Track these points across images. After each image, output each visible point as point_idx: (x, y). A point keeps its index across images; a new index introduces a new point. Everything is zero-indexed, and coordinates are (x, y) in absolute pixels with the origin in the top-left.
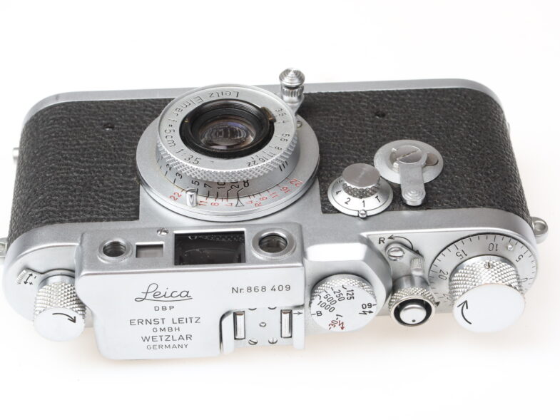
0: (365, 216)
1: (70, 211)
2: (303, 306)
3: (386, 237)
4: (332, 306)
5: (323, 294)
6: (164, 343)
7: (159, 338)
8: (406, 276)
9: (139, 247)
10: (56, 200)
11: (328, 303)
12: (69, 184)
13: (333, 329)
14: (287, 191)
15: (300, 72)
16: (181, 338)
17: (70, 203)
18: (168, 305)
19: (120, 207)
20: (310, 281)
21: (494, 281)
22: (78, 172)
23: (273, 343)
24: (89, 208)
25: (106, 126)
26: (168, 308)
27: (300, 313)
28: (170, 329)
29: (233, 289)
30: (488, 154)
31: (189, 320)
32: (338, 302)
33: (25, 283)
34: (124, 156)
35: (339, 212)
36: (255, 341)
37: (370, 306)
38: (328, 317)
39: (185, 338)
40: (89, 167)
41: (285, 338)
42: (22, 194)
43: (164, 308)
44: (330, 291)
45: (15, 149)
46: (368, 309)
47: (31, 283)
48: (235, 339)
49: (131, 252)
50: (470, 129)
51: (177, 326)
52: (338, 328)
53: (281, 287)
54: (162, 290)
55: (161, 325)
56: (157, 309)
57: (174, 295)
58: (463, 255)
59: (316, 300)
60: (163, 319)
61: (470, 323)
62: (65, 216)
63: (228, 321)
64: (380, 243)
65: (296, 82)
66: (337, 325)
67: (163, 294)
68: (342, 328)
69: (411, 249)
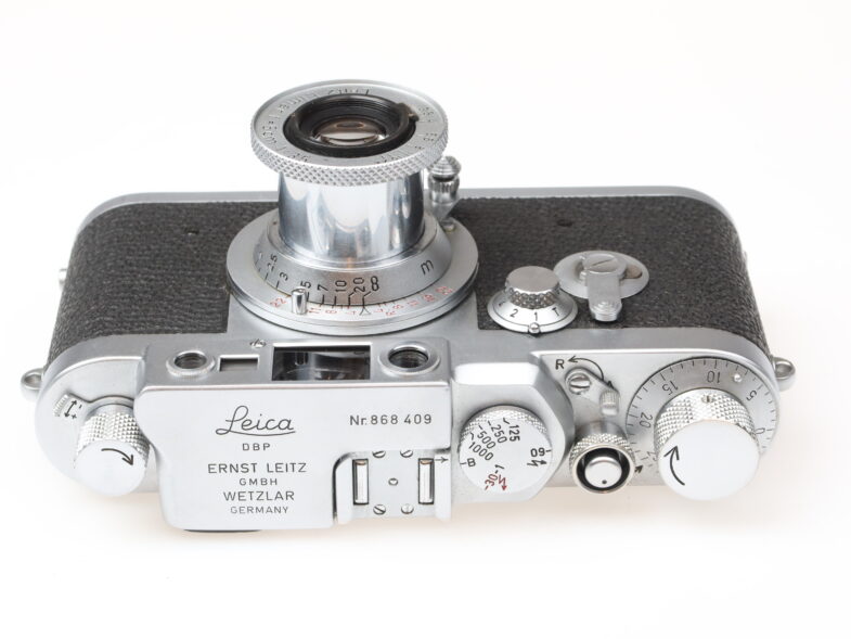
0: (537, 331)
1: (132, 323)
2: (449, 449)
3: (566, 359)
4: (489, 451)
5: (477, 431)
6: (255, 503)
7: (247, 496)
8: (596, 422)
9: (225, 362)
10: (114, 310)
11: (484, 446)
12: (134, 292)
13: (491, 488)
14: (431, 300)
15: (455, 160)
16: (279, 496)
17: (133, 313)
18: (261, 441)
19: (201, 319)
20: (459, 416)
21: (715, 418)
22: (146, 279)
23: (407, 513)
24: (159, 319)
25: (187, 231)
26: (261, 447)
27: (444, 460)
28: (264, 482)
29: (352, 418)
30: (712, 270)
31: (290, 467)
32: (497, 444)
33: (67, 415)
34: (212, 264)
35: (502, 328)
36: (383, 509)
37: (542, 452)
38: (484, 468)
39: (284, 496)
40: (162, 275)
41: (424, 504)
42: (69, 308)
43: (256, 447)
44: (487, 428)
45: (62, 270)
46: (539, 458)
47: (74, 417)
48: (355, 503)
49: (212, 364)
50: (687, 241)
51: (274, 476)
52: (498, 486)
53: (418, 418)
54: (253, 417)
55: (251, 475)
56: (246, 447)
57: (271, 425)
58: (673, 389)
59: (467, 441)
60: (254, 465)
61: (683, 484)
62: (125, 328)
63: (345, 469)
64: (557, 368)
65: (448, 172)
66: (497, 482)
67: (254, 424)
68: (504, 487)
69: (602, 379)
